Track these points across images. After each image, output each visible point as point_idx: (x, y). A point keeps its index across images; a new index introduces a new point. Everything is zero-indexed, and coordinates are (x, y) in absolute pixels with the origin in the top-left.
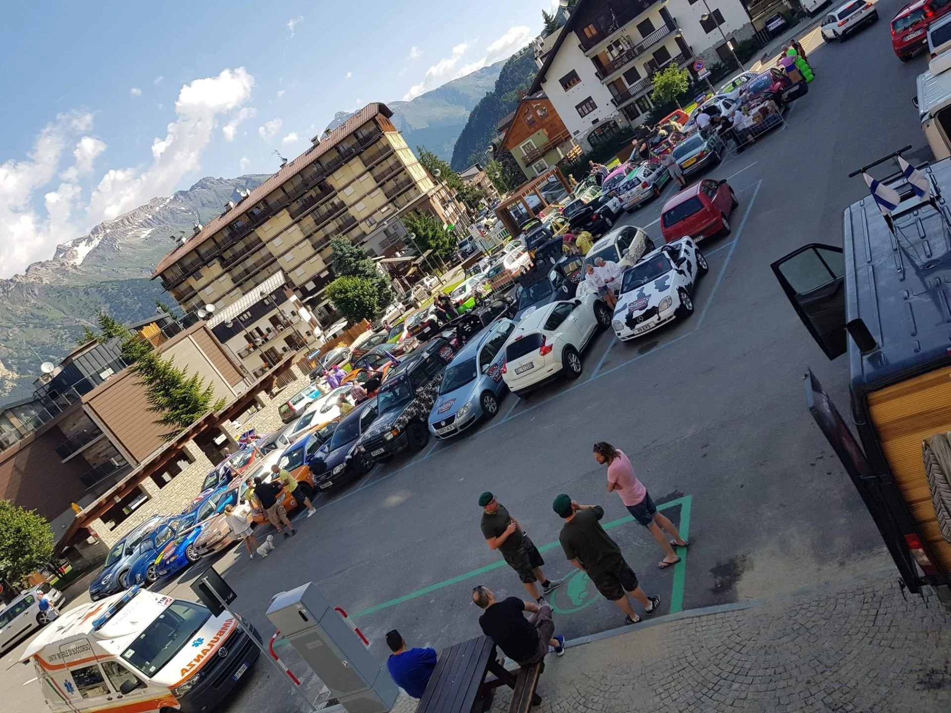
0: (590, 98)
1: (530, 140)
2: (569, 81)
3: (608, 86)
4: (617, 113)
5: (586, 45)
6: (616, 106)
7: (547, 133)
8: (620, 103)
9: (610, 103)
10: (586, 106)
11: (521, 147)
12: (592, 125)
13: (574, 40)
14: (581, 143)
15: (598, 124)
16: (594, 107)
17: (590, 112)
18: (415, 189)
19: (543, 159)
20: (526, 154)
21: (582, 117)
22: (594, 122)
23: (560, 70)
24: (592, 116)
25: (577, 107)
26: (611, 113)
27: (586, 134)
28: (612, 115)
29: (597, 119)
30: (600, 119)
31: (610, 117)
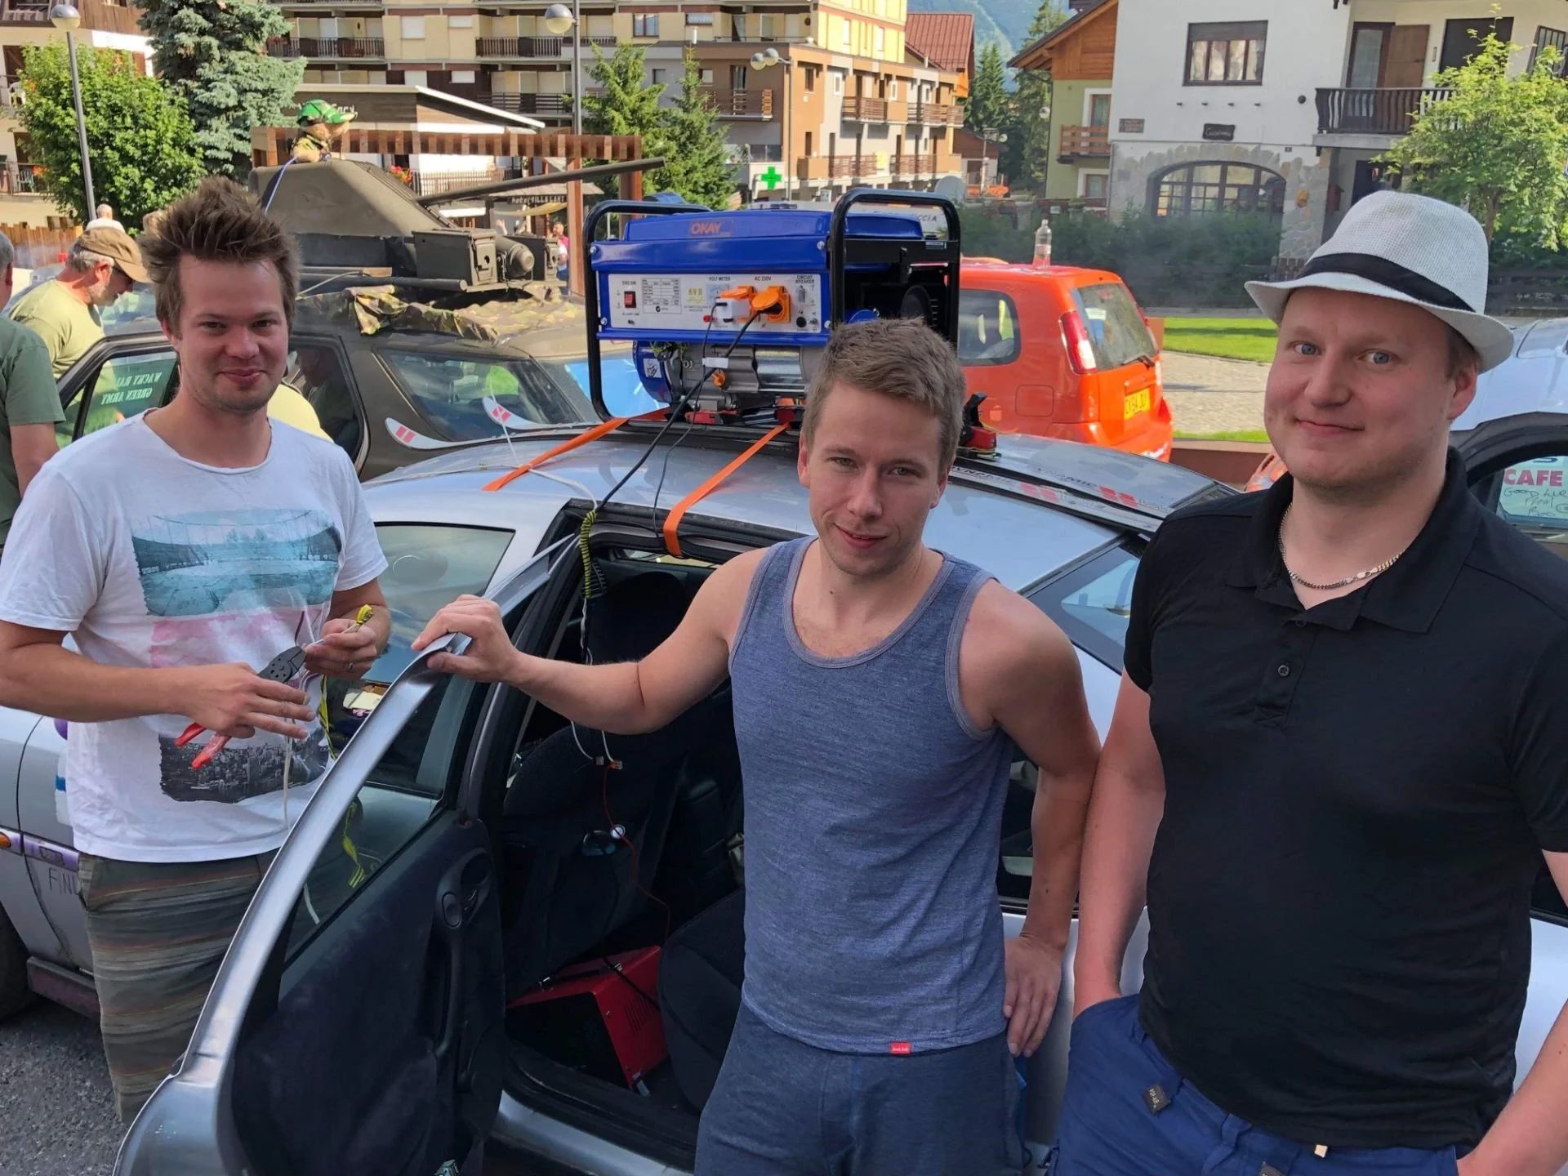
0: (1258, 29)
3: (1358, 27)
4: (1311, 159)
6: (1323, 124)
8: (1349, 124)
9: (1312, 96)
10: (1228, 51)
11: (1087, 93)
12: (1198, 135)
16: (1252, 73)
17: (1225, 82)
18: (808, 22)
21: (1187, 82)
22: (1218, 132)
24: (1220, 105)
25: (1196, 31)
26: (1289, 142)
27: (1160, 156)
28: (1289, 149)
29: (1232, 128)
30: (1238, 136)
31: (1275, 151)
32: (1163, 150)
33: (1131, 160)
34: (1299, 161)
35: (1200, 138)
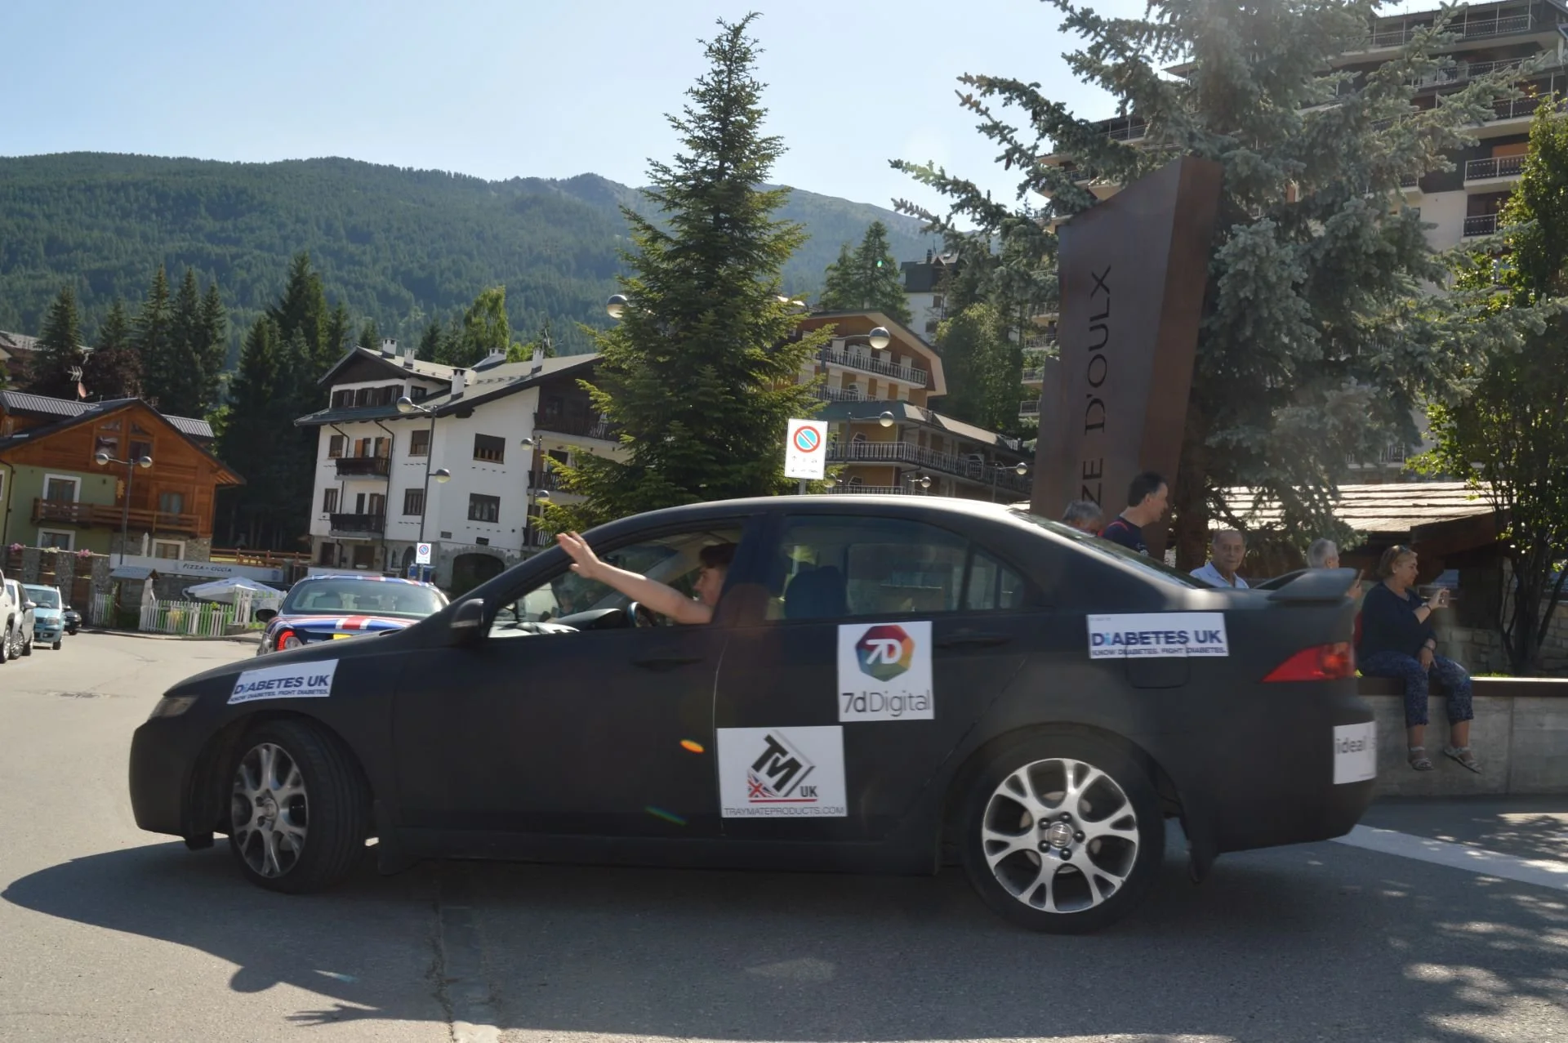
0: (496, 500)
1: (78, 480)
2: (489, 449)
3: (529, 504)
5: (542, 421)
6: (525, 543)
7: (121, 492)
9: (519, 531)
10: (484, 507)
11: (48, 476)
12: (474, 542)
13: (530, 401)
14: (443, 557)
15: (483, 550)
16: (493, 517)
17: (481, 519)
19: (72, 534)
20: (45, 496)
21: (470, 518)
22: (482, 541)
23: (487, 422)
24: (483, 528)
25: (474, 498)
26: (509, 547)
27: (459, 551)
28: (509, 551)
29: (487, 540)
30: (491, 543)
31: (505, 551)
32: (461, 547)
33: (446, 551)
34: (513, 556)
35: (475, 543)
